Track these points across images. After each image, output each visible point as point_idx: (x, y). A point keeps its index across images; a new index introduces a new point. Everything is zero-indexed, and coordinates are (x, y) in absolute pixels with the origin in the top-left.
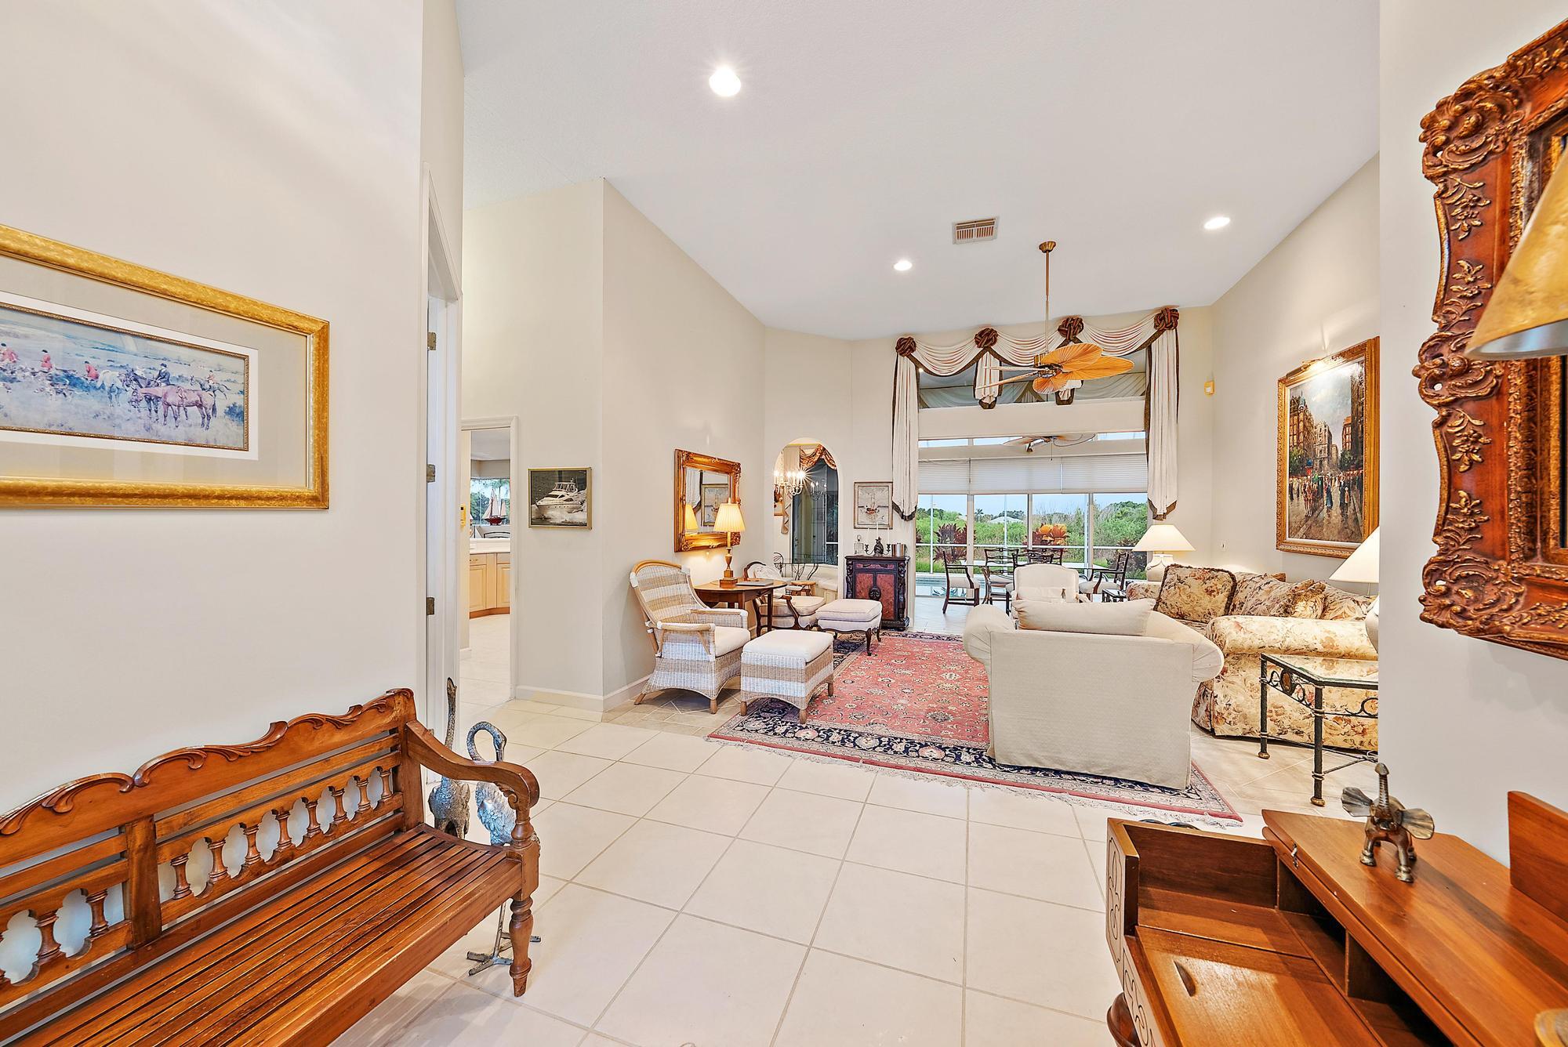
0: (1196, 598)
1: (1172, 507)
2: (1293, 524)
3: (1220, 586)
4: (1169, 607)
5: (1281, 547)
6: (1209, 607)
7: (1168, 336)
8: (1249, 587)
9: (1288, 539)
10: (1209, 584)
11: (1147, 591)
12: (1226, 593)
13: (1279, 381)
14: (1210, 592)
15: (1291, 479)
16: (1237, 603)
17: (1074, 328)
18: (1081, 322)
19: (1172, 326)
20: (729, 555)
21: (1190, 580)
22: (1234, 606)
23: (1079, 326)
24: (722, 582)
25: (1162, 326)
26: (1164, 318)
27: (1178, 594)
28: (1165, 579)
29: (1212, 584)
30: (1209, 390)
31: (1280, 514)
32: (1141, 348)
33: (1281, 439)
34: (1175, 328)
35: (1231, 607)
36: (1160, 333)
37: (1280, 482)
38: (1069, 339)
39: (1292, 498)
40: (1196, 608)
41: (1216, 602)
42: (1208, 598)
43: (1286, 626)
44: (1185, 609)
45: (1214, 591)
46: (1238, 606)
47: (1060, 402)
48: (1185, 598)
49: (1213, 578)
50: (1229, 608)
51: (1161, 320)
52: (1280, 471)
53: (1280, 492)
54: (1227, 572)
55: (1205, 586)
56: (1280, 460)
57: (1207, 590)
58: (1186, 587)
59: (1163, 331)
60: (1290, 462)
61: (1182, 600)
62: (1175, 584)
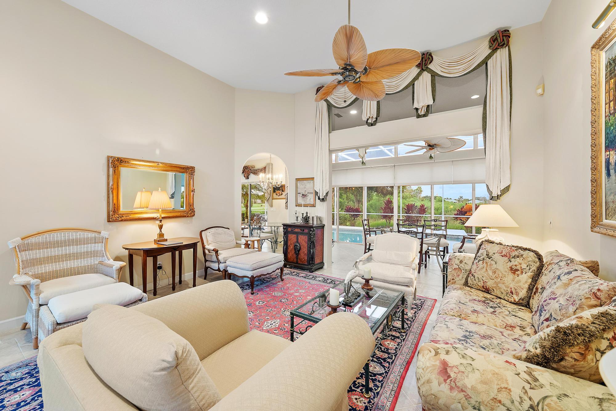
0: (500, 275)
1: (507, 189)
2: (611, 205)
3: (524, 266)
4: (477, 280)
5: (596, 229)
6: (511, 286)
7: (502, 54)
8: (553, 271)
9: (605, 221)
10: (515, 262)
11: (461, 262)
12: (530, 274)
13: (593, 48)
14: (514, 271)
15: (608, 153)
16: (540, 287)
17: (426, 61)
18: (430, 55)
19: (504, 44)
20: (160, 224)
21: (497, 257)
22: (537, 289)
23: (429, 58)
24: (156, 242)
25: (495, 44)
26: (496, 39)
27: (484, 269)
28: (478, 252)
29: (516, 263)
30: (540, 91)
31: (595, 193)
32: (479, 66)
33: (594, 111)
34: (508, 45)
35: (534, 290)
36: (494, 50)
37: (594, 158)
38: (422, 69)
39: (608, 174)
40: (500, 285)
41: (519, 281)
42: (511, 276)
43: (531, 393)
44: (490, 284)
45: (517, 270)
46: (539, 290)
47: (419, 116)
48: (490, 273)
49: (518, 257)
50: (532, 290)
51: (494, 41)
52: (594, 146)
53: (594, 169)
54: (533, 251)
55: (510, 264)
56: (595, 134)
57: (511, 269)
58: (493, 263)
59: (497, 49)
60: (607, 134)
61: (488, 274)
62: (483, 259)
